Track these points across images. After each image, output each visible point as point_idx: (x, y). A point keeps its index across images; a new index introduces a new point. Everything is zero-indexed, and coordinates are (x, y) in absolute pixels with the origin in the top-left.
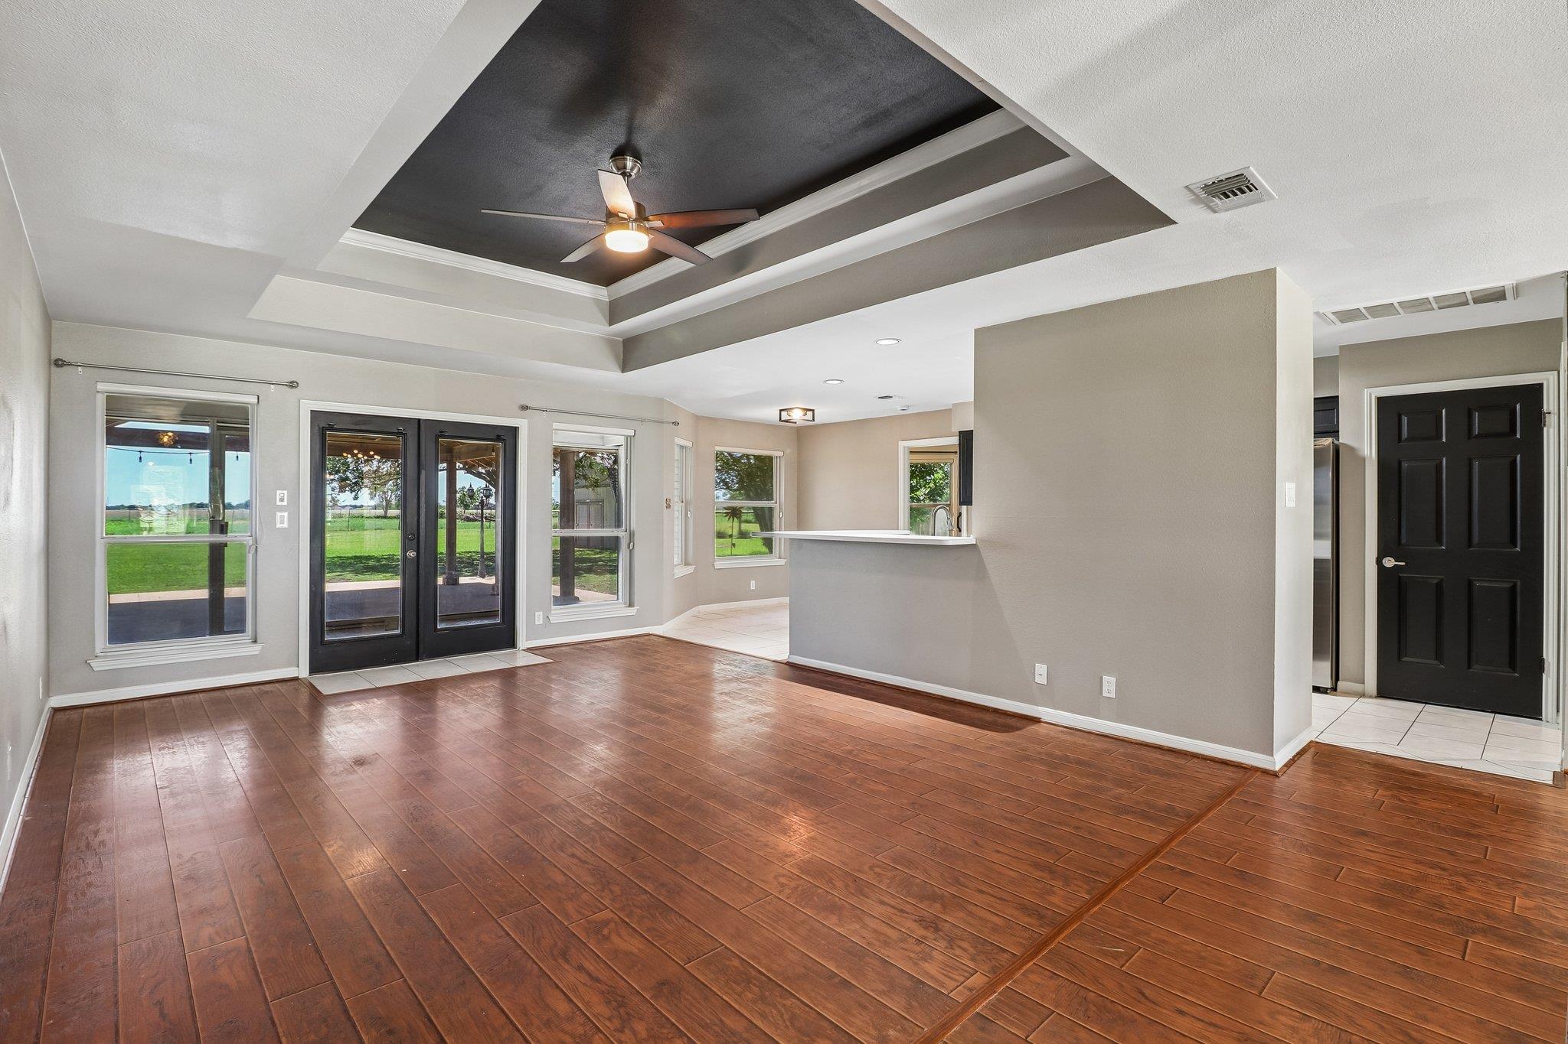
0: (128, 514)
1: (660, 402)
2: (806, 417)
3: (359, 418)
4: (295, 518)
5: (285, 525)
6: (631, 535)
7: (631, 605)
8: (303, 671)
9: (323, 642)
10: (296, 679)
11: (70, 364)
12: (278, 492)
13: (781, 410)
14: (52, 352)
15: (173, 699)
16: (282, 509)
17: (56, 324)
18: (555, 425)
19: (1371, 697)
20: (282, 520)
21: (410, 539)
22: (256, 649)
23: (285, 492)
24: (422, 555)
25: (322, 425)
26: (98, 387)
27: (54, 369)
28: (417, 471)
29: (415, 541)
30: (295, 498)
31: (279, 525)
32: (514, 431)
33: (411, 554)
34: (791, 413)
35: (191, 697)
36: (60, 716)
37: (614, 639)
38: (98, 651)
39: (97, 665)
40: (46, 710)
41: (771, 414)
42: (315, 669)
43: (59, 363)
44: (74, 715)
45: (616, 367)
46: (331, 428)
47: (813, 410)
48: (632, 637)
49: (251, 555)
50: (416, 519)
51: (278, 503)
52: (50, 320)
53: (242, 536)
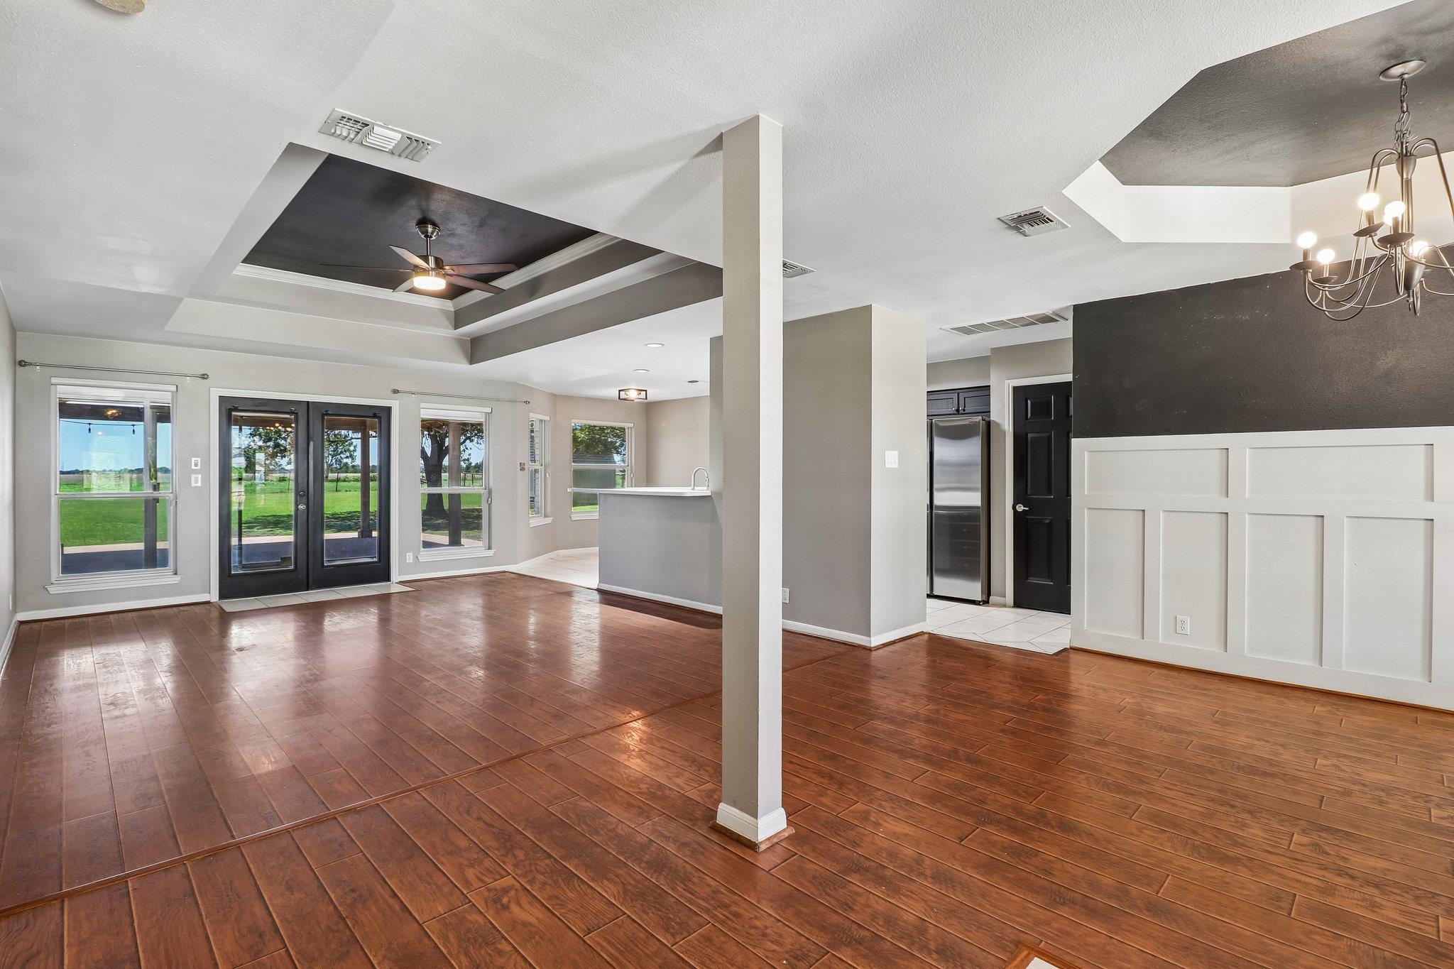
0: (74, 477)
1: (514, 385)
2: (641, 396)
3: (259, 401)
4: (206, 479)
5: (199, 484)
6: (490, 492)
7: (490, 548)
8: (214, 596)
9: (230, 575)
10: (208, 603)
11: (30, 364)
12: (193, 459)
13: (620, 391)
14: (17, 356)
15: (111, 616)
16: (196, 472)
17: (19, 334)
18: (423, 405)
19: (1010, 607)
20: (197, 481)
21: (301, 496)
22: (176, 579)
23: (199, 459)
24: (311, 508)
25: (229, 407)
26: (52, 381)
27: (18, 368)
28: (306, 441)
29: (305, 497)
30: (206, 464)
31: (193, 485)
32: (388, 410)
33: (302, 507)
34: (628, 393)
35: (125, 614)
36: (23, 626)
37: (474, 575)
38: (53, 580)
39: (53, 590)
40: (14, 622)
41: (612, 393)
42: (224, 595)
43: (22, 364)
44: (36, 626)
45: (465, 361)
46: (236, 409)
47: (646, 391)
48: (490, 573)
49: (172, 508)
50: (306, 480)
51: (193, 467)
52: (15, 331)
53: (165, 493)
